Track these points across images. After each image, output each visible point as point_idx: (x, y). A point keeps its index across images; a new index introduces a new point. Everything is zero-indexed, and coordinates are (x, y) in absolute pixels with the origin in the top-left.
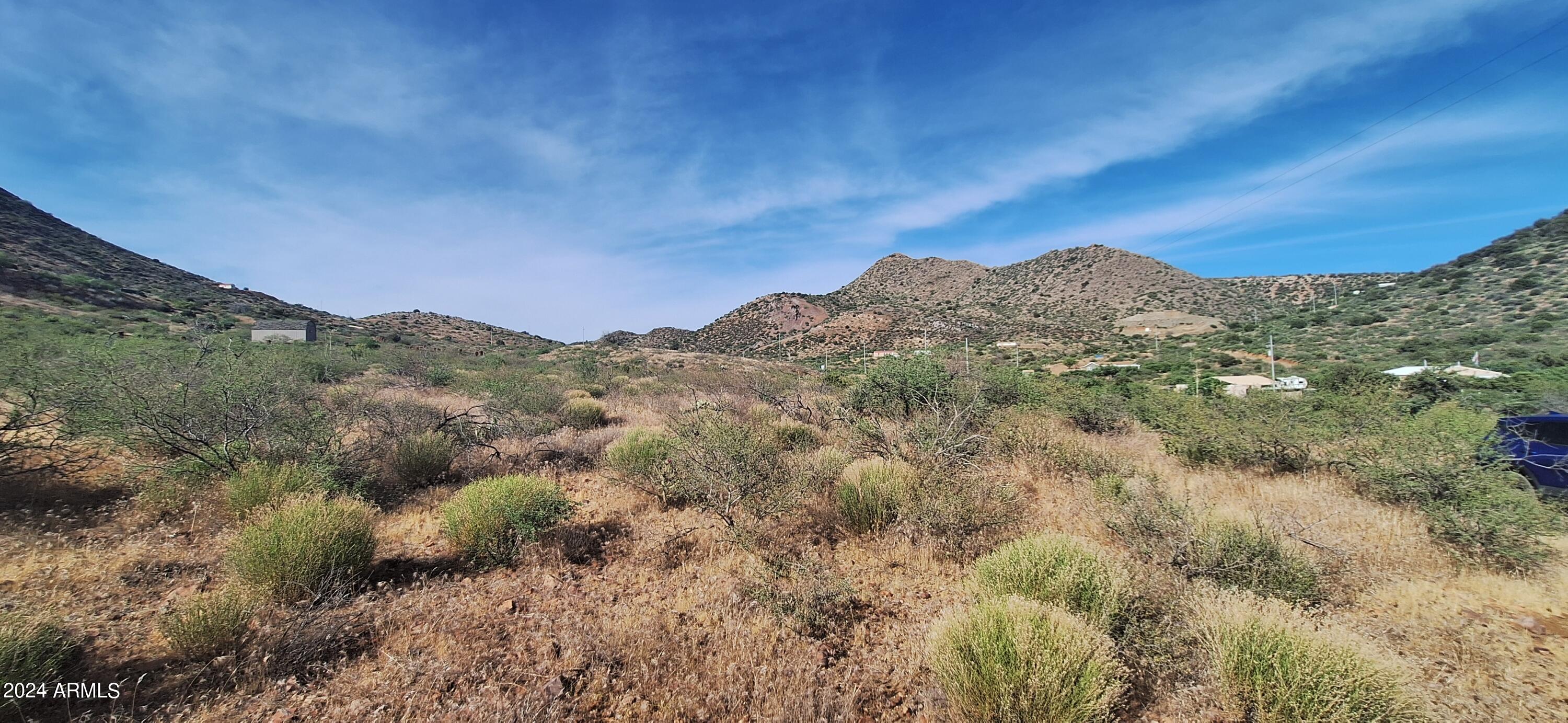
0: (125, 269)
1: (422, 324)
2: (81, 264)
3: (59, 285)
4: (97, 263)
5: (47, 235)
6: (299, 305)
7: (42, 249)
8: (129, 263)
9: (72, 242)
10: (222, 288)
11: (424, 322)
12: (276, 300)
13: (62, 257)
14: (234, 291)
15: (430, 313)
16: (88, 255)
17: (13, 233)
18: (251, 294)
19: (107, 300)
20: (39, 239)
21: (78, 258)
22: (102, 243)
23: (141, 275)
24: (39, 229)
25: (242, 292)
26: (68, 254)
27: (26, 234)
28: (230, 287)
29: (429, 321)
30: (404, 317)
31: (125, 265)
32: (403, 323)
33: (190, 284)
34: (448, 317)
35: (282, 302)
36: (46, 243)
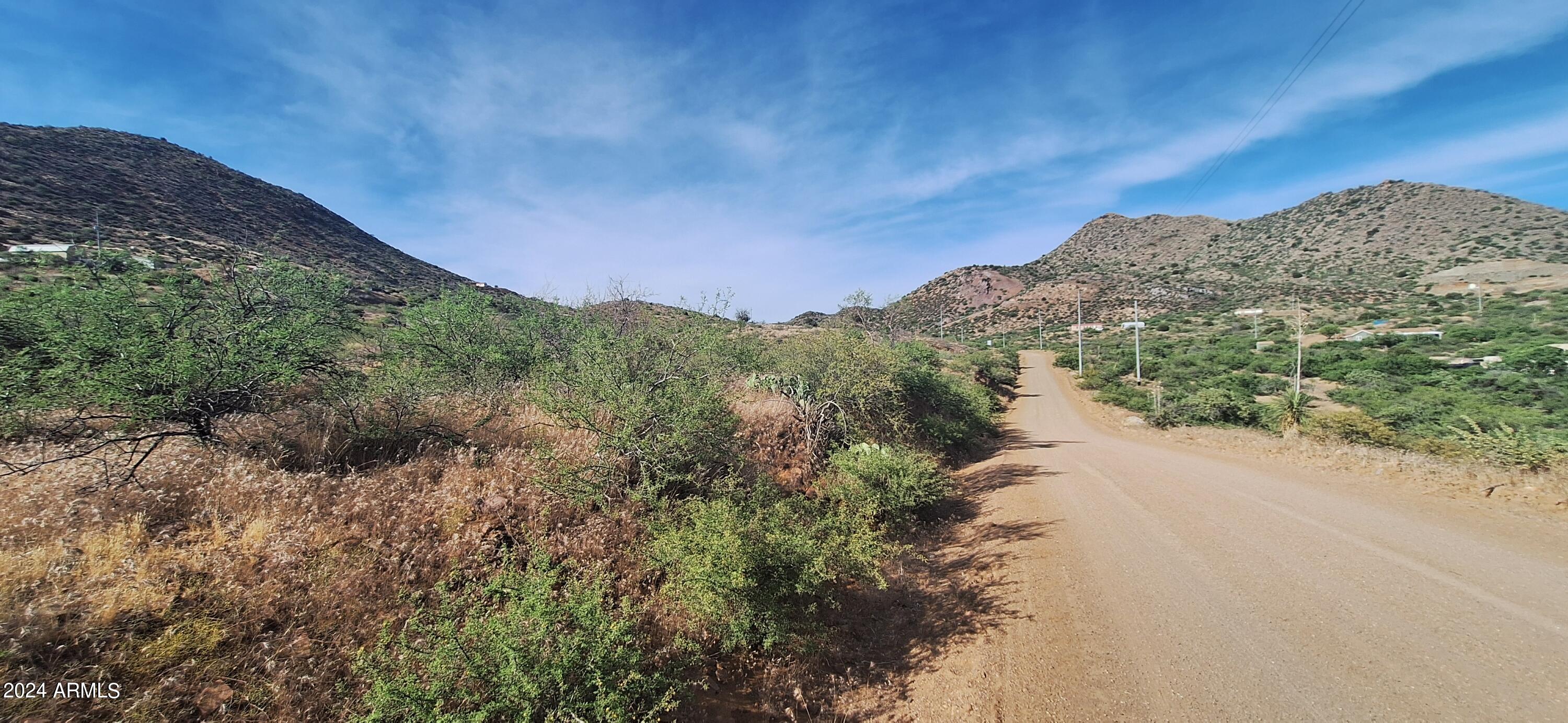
0: (408, 274)
2: (379, 272)
4: (390, 271)
5: (361, 250)
8: (411, 269)
9: (376, 255)
10: (478, 287)
11: (631, 309)
12: (516, 294)
13: (366, 267)
14: (487, 288)
15: (639, 301)
16: (386, 264)
17: (338, 251)
18: (500, 291)
20: (354, 254)
21: (378, 267)
22: (397, 252)
23: (419, 278)
24: (355, 247)
25: (493, 289)
26: (373, 265)
27: (347, 251)
28: (483, 285)
29: (635, 308)
30: (616, 305)
31: (409, 271)
34: (651, 304)
36: (359, 256)
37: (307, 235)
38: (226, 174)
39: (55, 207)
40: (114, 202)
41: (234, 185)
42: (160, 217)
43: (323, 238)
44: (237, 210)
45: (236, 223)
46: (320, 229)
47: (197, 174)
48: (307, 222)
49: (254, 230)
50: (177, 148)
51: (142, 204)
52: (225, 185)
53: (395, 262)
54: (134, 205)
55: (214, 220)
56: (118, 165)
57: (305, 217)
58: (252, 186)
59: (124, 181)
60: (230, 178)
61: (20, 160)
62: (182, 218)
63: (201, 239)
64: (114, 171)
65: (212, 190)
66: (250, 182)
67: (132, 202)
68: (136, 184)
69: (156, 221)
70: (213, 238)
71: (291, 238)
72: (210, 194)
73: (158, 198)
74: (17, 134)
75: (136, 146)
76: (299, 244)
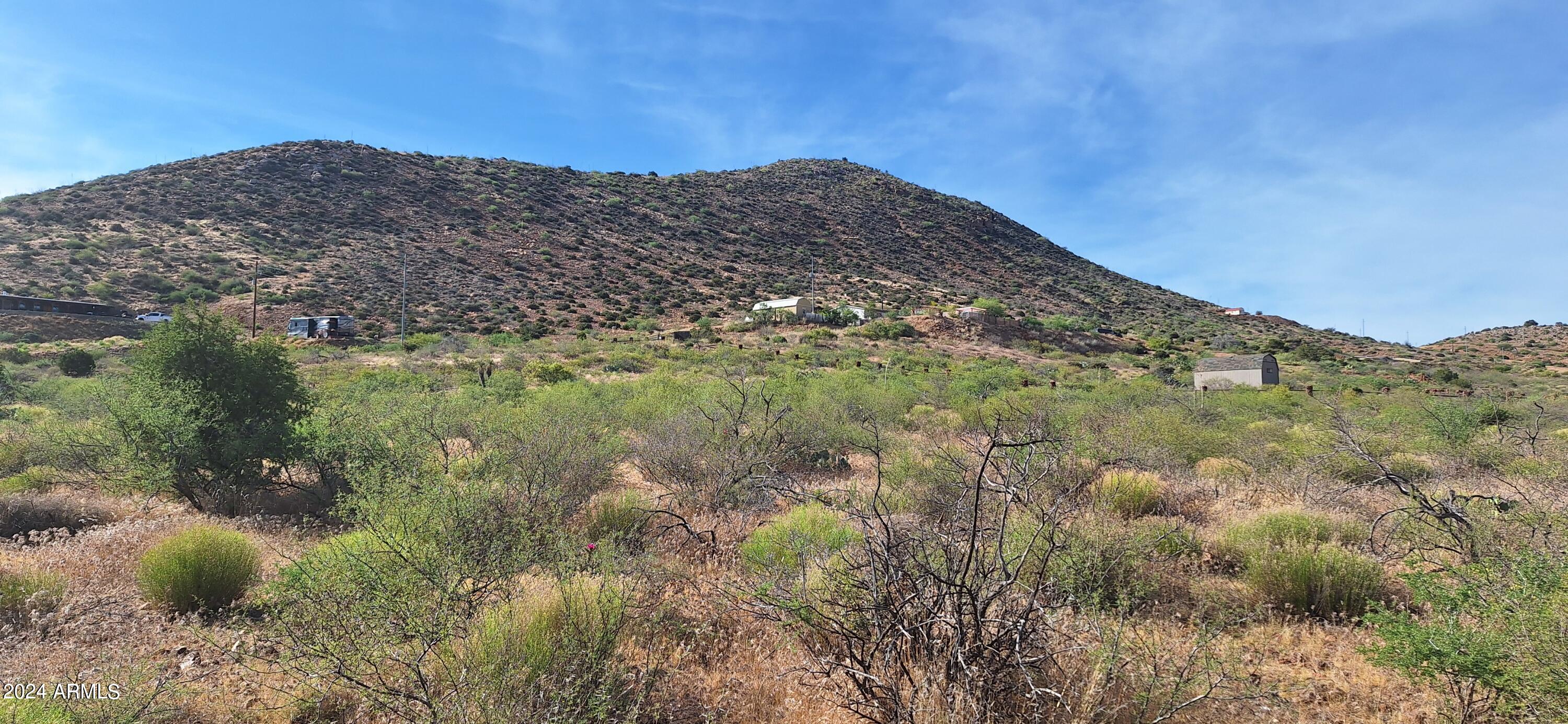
0: (1124, 303)
1: (1542, 347)
2: (1083, 303)
3: (1040, 331)
5: (1058, 273)
6: (1330, 331)
7: (1050, 289)
9: (1077, 279)
10: (1229, 316)
11: (1545, 343)
13: (1067, 297)
14: (1244, 318)
15: (1559, 324)
16: (1091, 290)
17: (1029, 276)
18: (1264, 320)
19: (1082, 343)
20: (1050, 280)
21: (1081, 296)
22: (1106, 273)
23: (1138, 309)
25: (1254, 318)
26: (1073, 292)
27: (1040, 275)
28: (1237, 313)
29: (1556, 340)
30: (1507, 337)
32: (1505, 348)
33: (1189, 314)
35: (1306, 328)
36: (1056, 282)
37: (992, 259)
38: (904, 191)
39: (766, 256)
40: (809, 243)
41: (911, 203)
42: (847, 255)
43: (1009, 259)
44: (916, 235)
45: (916, 253)
46: (1006, 247)
47: (877, 195)
48: (991, 241)
49: (936, 259)
50: (859, 169)
51: (832, 242)
52: (904, 205)
53: (1104, 285)
54: (825, 244)
55: (895, 252)
56: (809, 199)
57: (988, 233)
58: (930, 201)
59: (815, 216)
60: (907, 194)
61: (738, 208)
62: (865, 253)
63: (886, 277)
64: (807, 206)
65: (891, 213)
66: (926, 196)
67: (823, 240)
68: (825, 219)
69: (844, 260)
70: (895, 274)
71: (974, 265)
72: (890, 218)
73: (844, 233)
74: (735, 181)
75: (824, 173)
76: (984, 272)
